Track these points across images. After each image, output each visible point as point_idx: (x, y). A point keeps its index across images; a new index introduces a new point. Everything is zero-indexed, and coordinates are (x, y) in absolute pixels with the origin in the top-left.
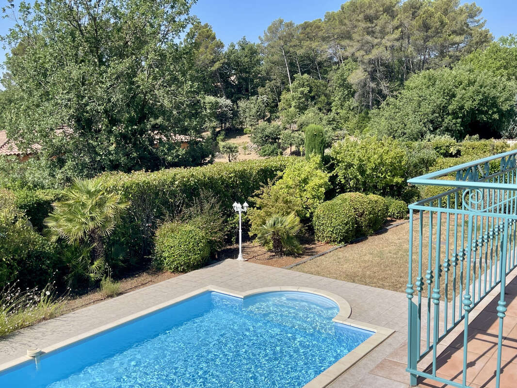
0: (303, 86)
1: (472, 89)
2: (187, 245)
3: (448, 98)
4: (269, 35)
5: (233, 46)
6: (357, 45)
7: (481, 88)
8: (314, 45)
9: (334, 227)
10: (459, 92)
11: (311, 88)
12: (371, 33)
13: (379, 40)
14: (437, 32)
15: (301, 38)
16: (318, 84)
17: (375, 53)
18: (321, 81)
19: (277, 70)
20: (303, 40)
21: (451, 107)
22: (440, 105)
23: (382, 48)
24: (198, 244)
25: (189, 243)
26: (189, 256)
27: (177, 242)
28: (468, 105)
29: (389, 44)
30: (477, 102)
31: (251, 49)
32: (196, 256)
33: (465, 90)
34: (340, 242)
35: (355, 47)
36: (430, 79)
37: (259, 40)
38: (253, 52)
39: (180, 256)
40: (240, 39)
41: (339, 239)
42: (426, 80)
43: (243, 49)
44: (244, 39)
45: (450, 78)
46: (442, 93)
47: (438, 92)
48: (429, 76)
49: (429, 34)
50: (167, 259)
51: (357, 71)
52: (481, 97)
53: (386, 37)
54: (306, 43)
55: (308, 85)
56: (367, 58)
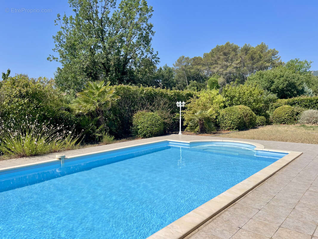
0: (194, 86)
1: (282, 79)
2: (152, 121)
3: (270, 83)
4: (178, 63)
5: (161, 69)
6: (219, 66)
7: (287, 78)
8: (199, 67)
9: (232, 120)
10: (276, 81)
11: (197, 87)
12: (227, 61)
13: (231, 64)
14: (258, 61)
15: (193, 64)
16: (201, 85)
17: (229, 69)
18: (202, 84)
19: (181, 79)
20: (194, 65)
21: (272, 88)
22: (267, 86)
23: (231, 68)
24: (158, 121)
25: (153, 120)
26: (152, 128)
27: (145, 120)
28: (281, 87)
29: (235, 66)
30: (285, 85)
31: (170, 69)
32: (157, 128)
33: (279, 79)
34: (236, 129)
35: (219, 67)
36: (260, 76)
37: (173, 66)
38: (170, 71)
39: (148, 127)
40: (164, 65)
41: (235, 127)
42: (259, 75)
43: (166, 69)
44: (166, 65)
45: (271, 74)
46: (267, 81)
47: (265, 80)
48: (260, 73)
49: (254, 61)
50: (140, 130)
51: (220, 78)
52: (287, 82)
53: (234, 62)
54: (195, 67)
55: (196, 86)
56: (224, 72)
